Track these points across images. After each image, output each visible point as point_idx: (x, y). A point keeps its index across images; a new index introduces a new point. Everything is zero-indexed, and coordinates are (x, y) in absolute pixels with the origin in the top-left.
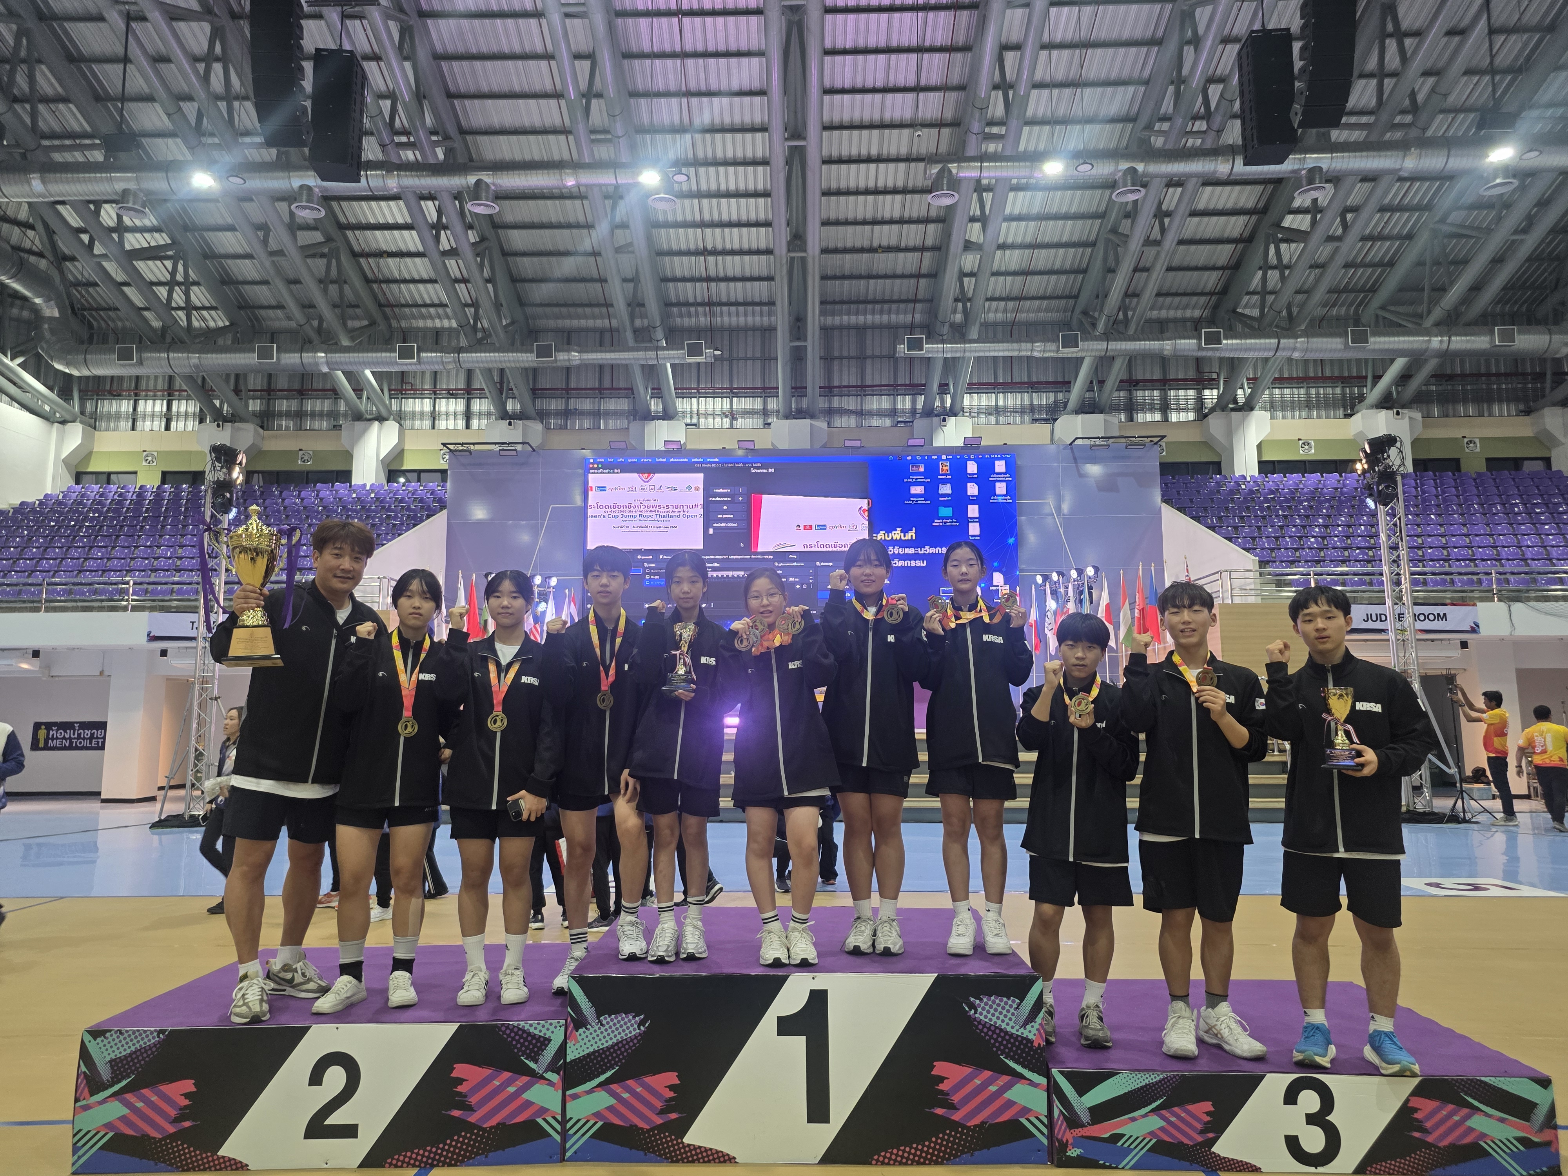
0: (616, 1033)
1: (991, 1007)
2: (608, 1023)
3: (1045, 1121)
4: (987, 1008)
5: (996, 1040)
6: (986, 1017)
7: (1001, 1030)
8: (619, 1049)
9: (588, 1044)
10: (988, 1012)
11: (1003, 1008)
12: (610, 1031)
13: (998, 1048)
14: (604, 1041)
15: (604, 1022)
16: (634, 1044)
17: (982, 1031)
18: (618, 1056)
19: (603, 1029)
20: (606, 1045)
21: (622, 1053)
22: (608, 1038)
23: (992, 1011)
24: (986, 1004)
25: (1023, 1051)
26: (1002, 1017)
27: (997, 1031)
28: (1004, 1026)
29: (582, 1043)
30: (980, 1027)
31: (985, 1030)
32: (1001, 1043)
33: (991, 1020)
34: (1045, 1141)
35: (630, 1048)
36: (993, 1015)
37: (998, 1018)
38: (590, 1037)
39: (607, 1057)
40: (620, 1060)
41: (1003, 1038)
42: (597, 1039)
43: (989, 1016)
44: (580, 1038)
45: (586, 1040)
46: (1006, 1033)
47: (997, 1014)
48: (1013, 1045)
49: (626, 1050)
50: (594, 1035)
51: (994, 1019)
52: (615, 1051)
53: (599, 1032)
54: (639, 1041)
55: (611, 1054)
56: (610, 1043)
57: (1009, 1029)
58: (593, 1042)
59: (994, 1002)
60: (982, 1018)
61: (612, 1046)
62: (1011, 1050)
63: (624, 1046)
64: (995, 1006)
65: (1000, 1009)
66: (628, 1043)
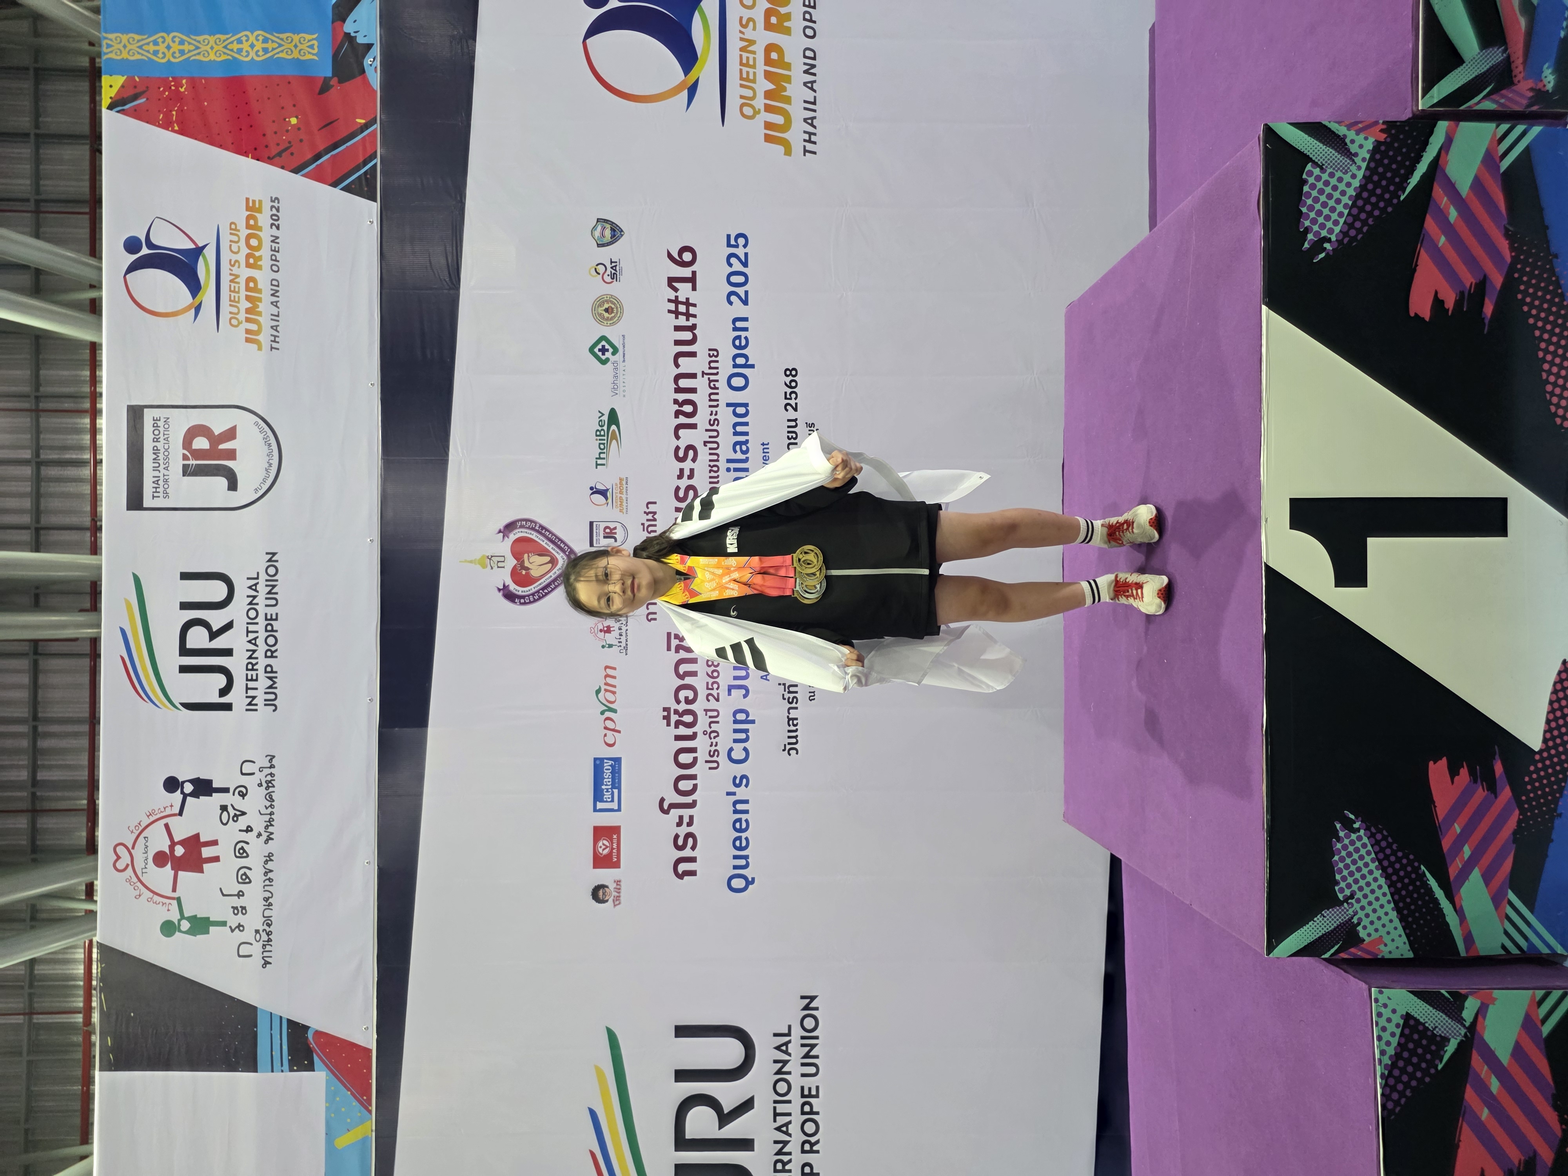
0: (1365, 871)
1: (1319, 213)
2: (1349, 886)
3: (1505, 127)
4: (1321, 220)
5: (1375, 206)
6: (1336, 223)
7: (1358, 196)
8: (1391, 865)
9: (1385, 919)
10: (1328, 218)
11: (1321, 192)
12: (1362, 883)
13: (1389, 202)
14: (1379, 893)
15: (1348, 892)
16: (1385, 838)
17: (1359, 231)
18: (1403, 867)
19: (1359, 895)
20: (1386, 889)
21: (1399, 860)
22: (1374, 886)
23: (1326, 211)
24: (1314, 221)
25: (1393, 160)
26: (1336, 195)
27: (1360, 203)
28: (1351, 192)
29: (1382, 932)
30: (1353, 233)
31: (1358, 224)
32: (1380, 198)
33: (1341, 214)
34: (1536, 130)
35: (1389, 846)
36: (1333, 210)
37: (1338, 201)
38: (1373, 917)
39: (1405, 886)
40: (1410, 863)
41: (1372, 193)
42: (1376, 905)
43: (1334, 216)
44: (1375, 935)
45: (1378, 925)
46: (1363, 187)
47: (1331, 203)
48: (1382, 176)
49: (1394, 853)
50: (1369, 910)
51: (1340, 208)
52: (1396, 872)
53: (1364, 902)
54: (1380, 831)
55: (1400, 879)
56: (1382, 881)
57: (1356, 183)
58: (1381, 912)
59: (1311, 208)
60: (1337, 229)
61: (1387, 877)
62: (1391, 181)
63: (1387, 857)
64: (1318, 206)
65: (1323, 198)
66: (1382, 850)
